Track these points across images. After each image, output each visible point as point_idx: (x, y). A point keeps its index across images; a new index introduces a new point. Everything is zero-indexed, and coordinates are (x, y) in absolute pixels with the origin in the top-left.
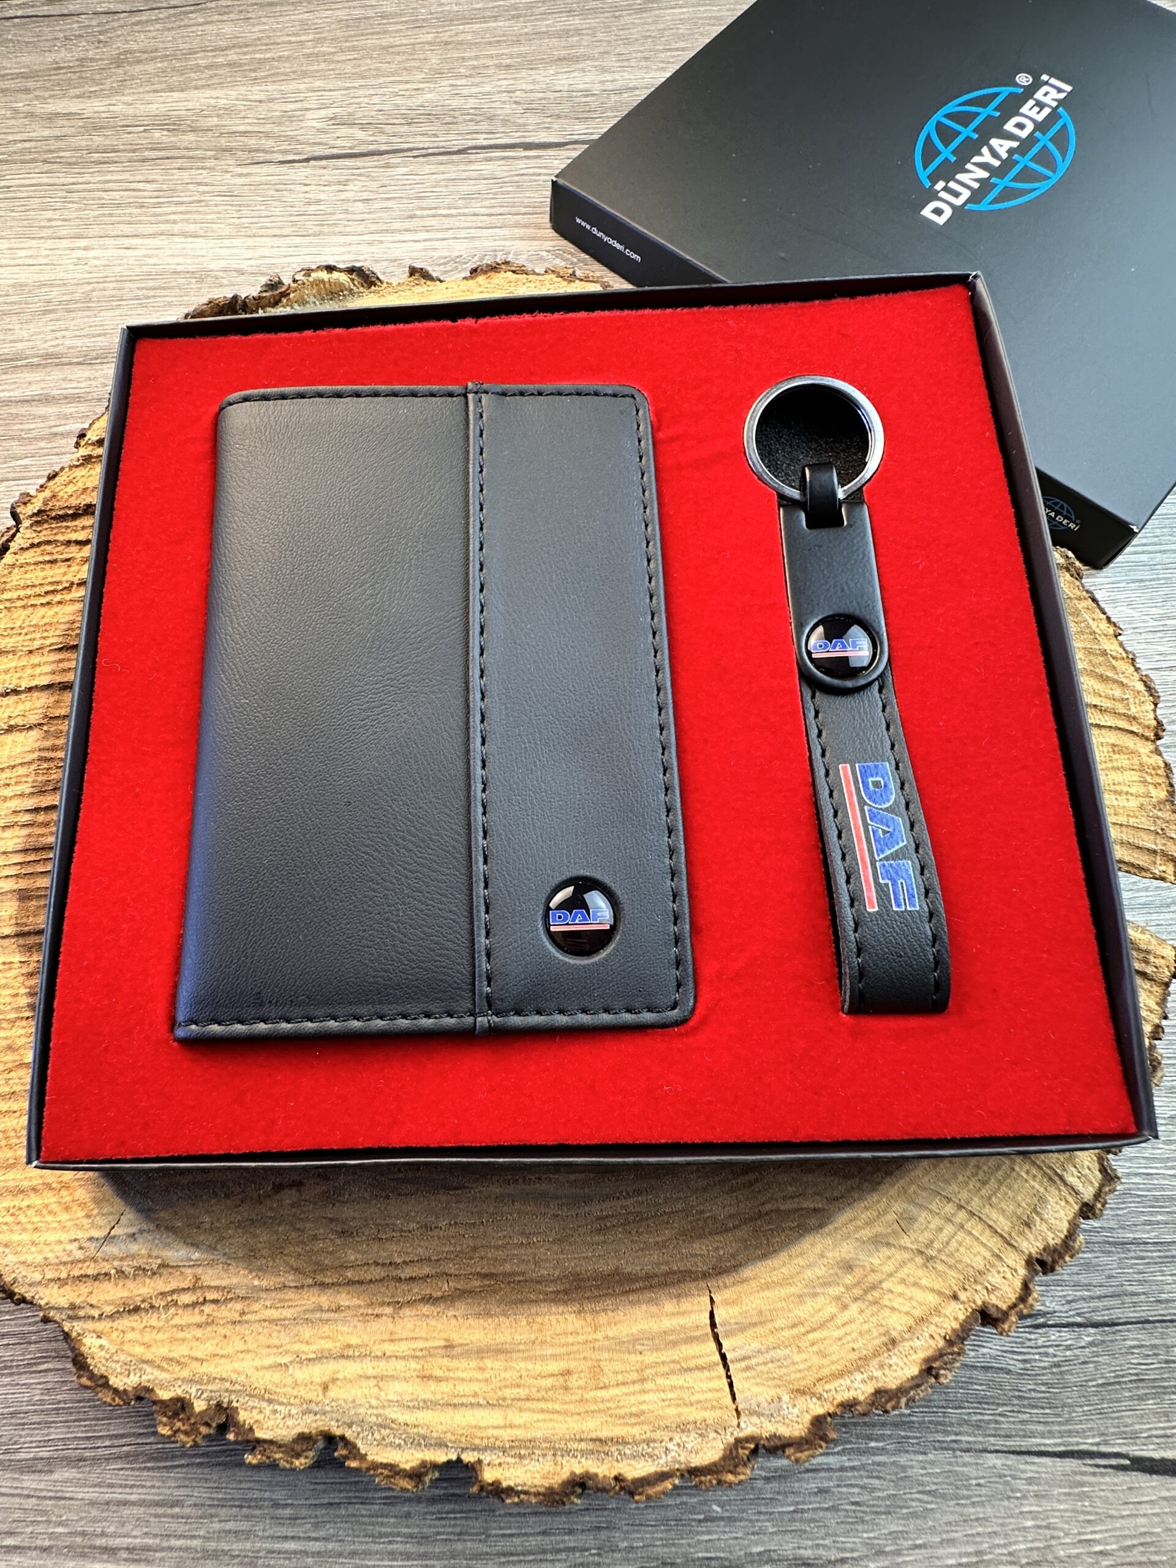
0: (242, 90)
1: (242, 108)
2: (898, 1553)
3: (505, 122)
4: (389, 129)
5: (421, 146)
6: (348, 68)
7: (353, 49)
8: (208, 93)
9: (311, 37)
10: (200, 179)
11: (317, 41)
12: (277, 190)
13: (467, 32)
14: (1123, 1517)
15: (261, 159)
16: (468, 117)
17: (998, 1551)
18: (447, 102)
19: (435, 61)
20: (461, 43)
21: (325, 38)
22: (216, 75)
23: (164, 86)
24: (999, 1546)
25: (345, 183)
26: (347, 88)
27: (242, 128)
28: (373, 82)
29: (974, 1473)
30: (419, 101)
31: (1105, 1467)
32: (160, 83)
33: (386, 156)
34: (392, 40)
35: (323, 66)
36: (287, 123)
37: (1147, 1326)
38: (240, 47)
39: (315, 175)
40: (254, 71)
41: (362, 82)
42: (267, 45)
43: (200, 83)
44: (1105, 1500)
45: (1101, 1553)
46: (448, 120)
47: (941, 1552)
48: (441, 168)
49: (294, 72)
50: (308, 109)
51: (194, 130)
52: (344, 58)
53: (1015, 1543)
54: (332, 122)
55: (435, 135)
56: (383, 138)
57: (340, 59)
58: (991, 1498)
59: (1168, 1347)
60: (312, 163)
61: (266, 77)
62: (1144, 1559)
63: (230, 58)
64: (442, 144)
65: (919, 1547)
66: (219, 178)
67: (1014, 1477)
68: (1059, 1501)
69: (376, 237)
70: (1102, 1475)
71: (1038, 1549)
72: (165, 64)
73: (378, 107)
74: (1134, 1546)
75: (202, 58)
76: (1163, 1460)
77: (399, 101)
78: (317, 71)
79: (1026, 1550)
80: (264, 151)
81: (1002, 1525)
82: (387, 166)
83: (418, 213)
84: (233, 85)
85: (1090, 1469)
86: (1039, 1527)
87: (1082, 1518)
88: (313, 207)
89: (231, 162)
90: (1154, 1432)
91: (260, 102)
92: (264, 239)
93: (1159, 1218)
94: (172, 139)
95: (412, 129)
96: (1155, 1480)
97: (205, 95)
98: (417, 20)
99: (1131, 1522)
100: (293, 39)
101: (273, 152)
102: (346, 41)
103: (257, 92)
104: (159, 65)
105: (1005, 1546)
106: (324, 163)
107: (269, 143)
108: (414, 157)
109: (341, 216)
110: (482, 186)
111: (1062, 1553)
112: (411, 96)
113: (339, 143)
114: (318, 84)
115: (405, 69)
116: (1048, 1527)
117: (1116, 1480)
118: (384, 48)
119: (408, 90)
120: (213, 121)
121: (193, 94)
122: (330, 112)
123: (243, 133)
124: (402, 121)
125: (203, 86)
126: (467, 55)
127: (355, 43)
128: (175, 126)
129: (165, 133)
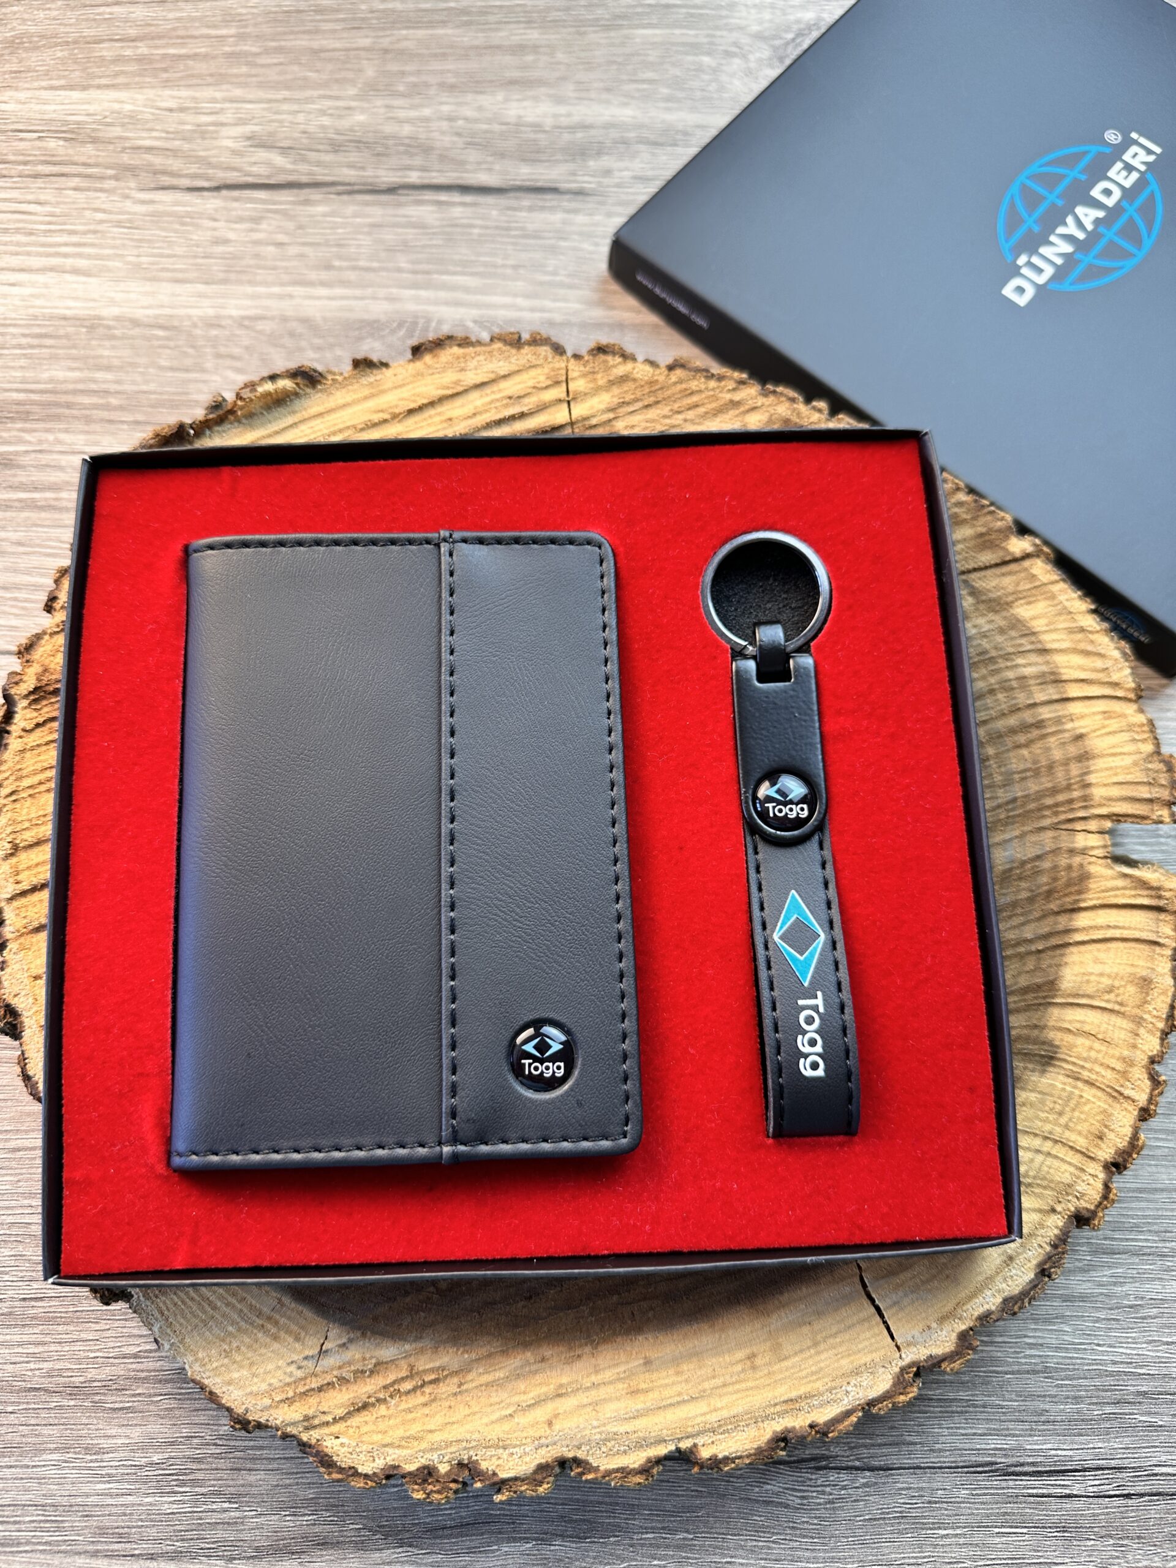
0: (150, 93)
3: (443, 158)
4: (312, 155)
5: (347, 180)
6: (271, 74)
7: (279, 50)
8: (113, 94)
9: (233, 31)
10: (97, 204)
11: (241, 37)
12: (183, 224)
13: (411, 37)
15: (167, 184)
16: (401, 148)
18: (380, 127)
19: (370, 72)
20: (401, 52)
22: (123, 72)
23: (62, 82)
25: (256, 220)
26: (270, 101)
27: (148, 143)
28: (297, 95)
30: (346, 123)
32: (59, 78)
33: (306, 191)
34: (325, 42)
35: (244, 69)
36: (199, 141)
38: (153, 38)
39: (225, 208)
40: (165, 70)
41: (286, 94)
42: (182, 37)
43: (103, 81)
46: (380, 149)
48: (369, 210)
49: (211, 75)
50: (223, 124)
51: (95, 141)
52: (269, 61)
54: (249, 142)
55: (363, 168)
56: (303, 167)
57: (264, 62)
60: (224, 192)
61: (181, 78)
63: (139, 51)
64: (370, 180)
66: (119, 205)
69: (289, 289)
72: (66, 53)
73: (302, 127)
77: (326, 121)
78: (236, 76)
80: (172, 174)
82: (307, 202)
83: (337, 263)
84: (141, 86)
88: (220, 249)
89: (132, 185)
91: (171, 110)
92: (164, 284)
94: (70, 151)
95: (338, 159)
97: (109, 98)
98: (354, 19)
100: (213, 32)
102: (273, 40)
103: (169, 98)
106: (236, 193)
107: (176, 165)
109: (252, 262)
110: (410, 233)
112: (340, 117)
113: (254, 169)
114: (238, 92)
115: (337, 81)
118: (315, 52)
119: (337, 108)
120: (117, 131)
121: (93, 94)
122: (248, 129)
123: (149, 149)
124: (328, 148)
125: (107, 87)
126: (408, 68)
127: (283, 43)
128: (73, 134)
129: (61, 143)
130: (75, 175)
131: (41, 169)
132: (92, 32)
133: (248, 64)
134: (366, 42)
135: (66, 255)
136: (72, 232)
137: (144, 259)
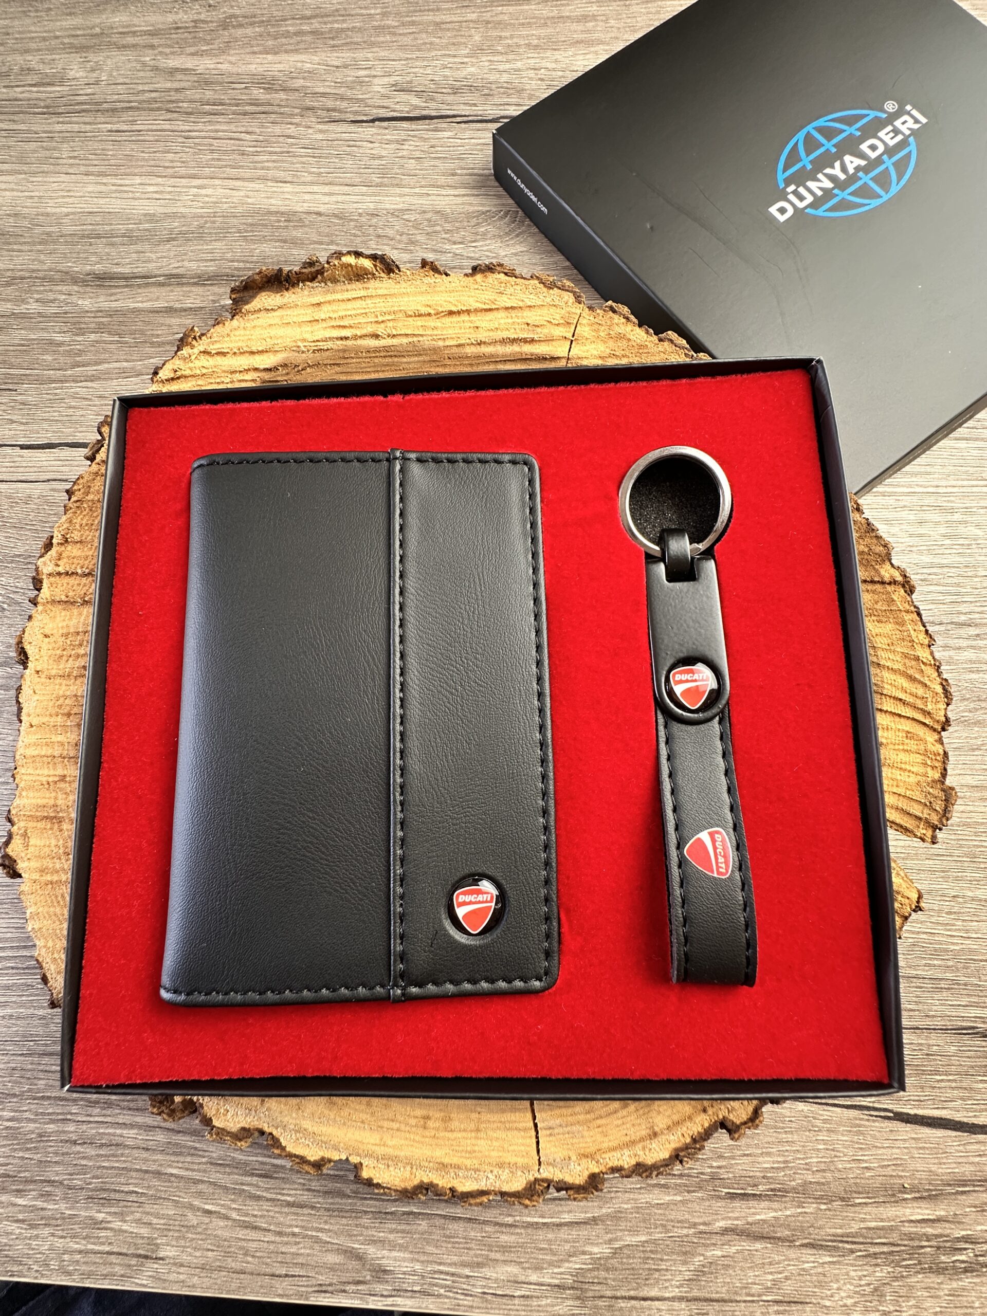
0: (323, 55)
1: (323, 72)
2: (733, 1158)
4: (439, 96)
5: (463, 113)
6: (407, 40)
7: (413, 23)
8: (296, 57)
9: (379, 11)
10: (289, 132)
11: (384, 15)
12: (349, 146)
14: (883, 1148)
15: (337, 118)
16: (502, 90)
17: (798, 1162)
18: (485, 76)
19: (478, 38)
20: (499, 23)
21: (390, 13)
22: (302, 41)
23: (261, 48)
24: (799, 1159)
25: (401, 142)
26: (407, 59)
27: (321, 90)
28: (427, 54)
29: (788, 1114)
30: (461, 74)
31: (876, 1116)
32: (258, 45)
33: (436, 121)
35: (387, 38)
36: (359, 87)
37: (917, 1031)
38: (322, 17)
39: (378, 134)
40: (333, 39)
41: (418, 54)
43: (289, 47)
44: (874, 1137)
45: (866, 1168)
46: (486, 91)
47: (761, 1159)
49: (364, 42)
50: (375, 76)
51: (285, 89)
52: (405, 31)
53: (811, 1158)
54: (394, 88)
55: (475, 105)
56: (432, 105)
57: (401, 32)
58: (797, 1130)
59: (929, 1045)
60: (377, 123)
61: (343, 45)
62: (894, 1174)
63: (313, 26)
64: (480, 113)
65: (747, 1155)
66: (305, 133)
67: (814, 1118)
68: (843, 1135)
69: (425, 190)
70: (874, 1121)
71: (825, 1162)
72: (262, 29)
73: (430, 77)
74: (889, 1165)
75: (292, 25)
76: (916, 1115)
77: (447, 72)
78: (383, 42)
79: (817, 1162)
80: (340, 111)
81: (803, 1146)
82: (436, 130)
83: (459, 171)
84: (316, 50)
85: (866, 1117)
86: (827, 1149)
87: (857, 1146)
88: (377, 162)
90: (912, 1098)
91: (337, 67)
92: (337, 188)
93: (936, 962)
94: (268, 96)
95: (456, 99)
96: (909, 1127)
97: (293, 59)
99: (890, 1151)
101: (346, 112)
103: (335, 58)
104: (257, 29)
105: (803, 1159)
106: (385, 124)
107: (344, 104)
108: (458, 123)
109: (399, 171)
111: (840, 1166)
112: (457, 69)
114: (383, 54)
115: (454, 44)
116: (833, 1150)
117: (882, 1125)
118: (437, 24)
119: (455, 63)
120: (299, 83)
121: (284, 57)
122: (392, 80)
123: (324, 95)
124: (450, 91)
125: (292, 51)
126: (503, 34)
127: (414, 18)
128: (269, 84)
129: (262, 91)
130: (272, 113)
131: (248, 108)
132: (280, 14)
133: (390, 33)
134: (473, 16)
135: (268, 169)
136: (271, 153)
137: (322, 170)
